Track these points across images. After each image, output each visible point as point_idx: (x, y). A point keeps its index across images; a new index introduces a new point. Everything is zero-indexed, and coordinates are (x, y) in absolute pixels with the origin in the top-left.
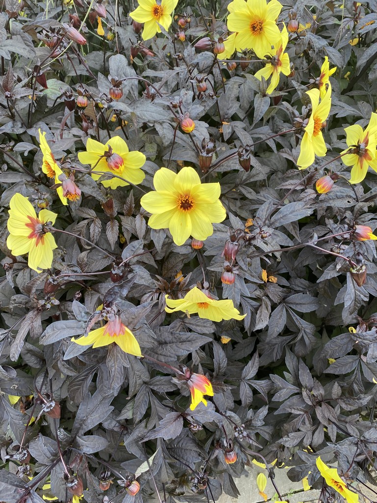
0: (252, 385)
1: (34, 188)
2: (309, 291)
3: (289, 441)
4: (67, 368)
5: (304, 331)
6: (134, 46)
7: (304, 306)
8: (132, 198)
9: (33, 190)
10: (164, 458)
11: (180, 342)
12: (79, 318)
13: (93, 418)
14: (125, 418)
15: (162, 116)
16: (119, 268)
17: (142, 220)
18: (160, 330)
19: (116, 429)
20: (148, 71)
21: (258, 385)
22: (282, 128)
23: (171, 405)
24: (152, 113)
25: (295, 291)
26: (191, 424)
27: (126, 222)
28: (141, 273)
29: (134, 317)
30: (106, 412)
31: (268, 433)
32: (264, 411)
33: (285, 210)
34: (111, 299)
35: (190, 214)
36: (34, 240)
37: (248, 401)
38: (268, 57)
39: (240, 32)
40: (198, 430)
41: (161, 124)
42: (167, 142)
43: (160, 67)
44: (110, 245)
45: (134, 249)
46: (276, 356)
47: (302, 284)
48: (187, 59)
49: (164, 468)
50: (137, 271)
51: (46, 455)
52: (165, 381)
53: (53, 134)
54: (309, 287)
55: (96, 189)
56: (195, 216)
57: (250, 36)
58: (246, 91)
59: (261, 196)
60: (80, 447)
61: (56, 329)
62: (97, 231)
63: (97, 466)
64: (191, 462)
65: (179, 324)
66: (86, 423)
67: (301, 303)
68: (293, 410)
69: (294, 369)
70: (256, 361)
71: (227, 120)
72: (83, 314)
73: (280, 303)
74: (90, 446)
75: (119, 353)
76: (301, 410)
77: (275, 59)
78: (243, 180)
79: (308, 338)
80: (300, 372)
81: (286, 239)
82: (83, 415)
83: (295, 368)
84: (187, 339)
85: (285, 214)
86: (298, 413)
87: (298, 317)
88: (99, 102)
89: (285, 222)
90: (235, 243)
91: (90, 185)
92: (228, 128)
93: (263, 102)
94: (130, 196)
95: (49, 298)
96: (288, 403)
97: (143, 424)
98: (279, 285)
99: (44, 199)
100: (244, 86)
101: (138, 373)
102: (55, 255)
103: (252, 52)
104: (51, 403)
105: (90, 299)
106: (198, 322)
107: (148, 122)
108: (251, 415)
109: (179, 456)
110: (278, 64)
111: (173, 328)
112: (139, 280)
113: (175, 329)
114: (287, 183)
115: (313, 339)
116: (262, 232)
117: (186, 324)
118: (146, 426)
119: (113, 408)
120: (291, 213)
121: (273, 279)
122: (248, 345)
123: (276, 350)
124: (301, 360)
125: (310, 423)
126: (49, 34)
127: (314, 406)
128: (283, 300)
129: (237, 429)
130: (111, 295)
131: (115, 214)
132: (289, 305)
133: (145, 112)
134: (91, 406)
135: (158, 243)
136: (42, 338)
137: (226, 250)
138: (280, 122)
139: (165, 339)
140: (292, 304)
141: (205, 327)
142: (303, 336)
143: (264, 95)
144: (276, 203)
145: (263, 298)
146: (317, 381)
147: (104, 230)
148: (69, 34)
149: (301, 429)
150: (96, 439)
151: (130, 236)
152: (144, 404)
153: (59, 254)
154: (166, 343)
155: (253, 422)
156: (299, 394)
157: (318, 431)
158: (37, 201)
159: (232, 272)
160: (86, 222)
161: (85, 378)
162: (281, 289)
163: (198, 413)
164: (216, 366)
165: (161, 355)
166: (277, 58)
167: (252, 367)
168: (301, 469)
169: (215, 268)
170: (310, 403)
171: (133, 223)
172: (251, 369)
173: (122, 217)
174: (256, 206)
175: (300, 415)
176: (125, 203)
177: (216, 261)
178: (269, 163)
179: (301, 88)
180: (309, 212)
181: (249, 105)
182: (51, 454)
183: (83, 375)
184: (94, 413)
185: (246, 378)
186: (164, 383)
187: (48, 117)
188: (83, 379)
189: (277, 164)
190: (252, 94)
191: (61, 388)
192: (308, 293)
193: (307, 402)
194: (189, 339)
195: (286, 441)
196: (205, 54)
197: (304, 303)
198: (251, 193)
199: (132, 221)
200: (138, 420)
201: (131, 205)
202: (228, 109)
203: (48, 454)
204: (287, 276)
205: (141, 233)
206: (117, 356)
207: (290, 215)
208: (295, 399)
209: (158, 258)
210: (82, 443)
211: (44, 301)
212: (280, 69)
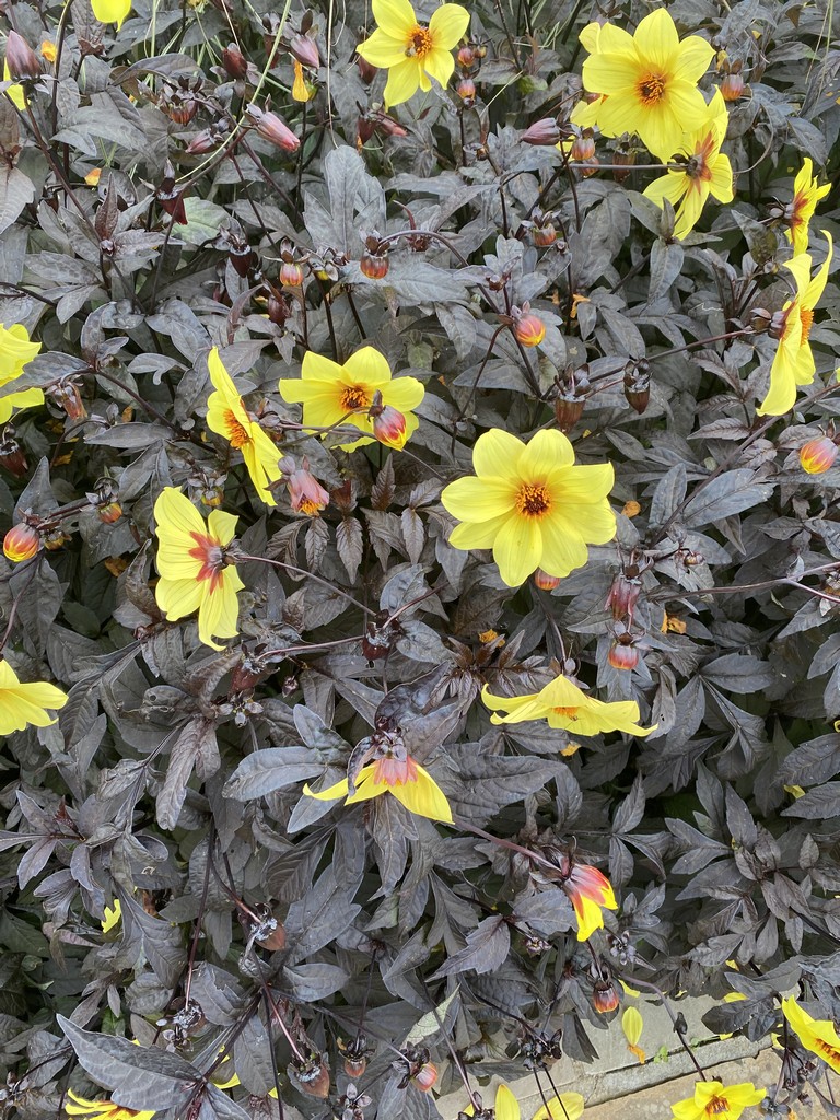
0: (634, 843)
1: (184, 458)
2: (752, 647)
3: (710, 955)
4: (273, 837)
5: (742, 731)
6: (366, 117)
7: (742, 679)
8: (389, 471)
9: (183, 462)
10: (463, 1001)
11: (504, 776)
12: (310, 743)
13: (318, 929)
14: (382, 926)
15: (451, 292)
16: (381, 632)
17: (414, 520)
18: (460, 751)
19: (363, 948)
20: (403, 178)
21: (645, 844)
22: (698, 301)
23: (468, 894)
24: (430, 286)
25: (722, 648)
26: (527, 939)
27: (381, 524)
28: (424, 638)
29: (423, 737)
30: (346, 917)
31: (662, 937)
32: (656, 897)
33: (715, 489)
34: (392, 712)
35: (539, 523)
36: (207, 582)
37: (624, 877)
38: (679, 159)
39: (612, 95)
40: (543, 951)
41: (447, 309)
42: (464, 350)
43: (420, 161)
44: (346, 574)
45: (405, 587)
46: (678, 779)
47: (737, 633)
48: (495, 157)
49: (462, 1021)
50: (415, 634)
51: (221, 1007)
52: (460, 848)
53: (205, 326)
54: (751, 640)
55: (325, 464)
56: (550, 525)
57: (634, 105)
58: (614, 217)
59: (656, 453)
60: (292, 987)
61: (261, 767)
62: (318, 544)
63: (312, 1017)
64: (512, 1004)
65: (497, 737)
66: (305, 940)
67: (736, 673)
68: (717, 892)
69: (714, 805)
70: (639, 794)
71: (583, 290)
72: (317, 733)
73: (692, 675)
74: (314, 984)
75: (396, 812)
76: (734, 892)
77: (696, 164)
78: (614, 416)
79: (749, 744)
80: (728, 813)
81: (718, 551)
82: (298, 925)
83: (717, 804)
84: (518, 768)
85: (714, 497)
86: (728, 897)
87: (729, 704)
88: (320, 268)
89: (717, 516)
90: (634, 581)
91: (312, 455)
92: (590, 312)
93: (667, 258)
94: (385, 468)
95: (240, 701)
96: (704, 876)
97: (419, 937)
98: (691, 639)
99: (214, 487)
100: (608, 203)
101: (426, 845)
102: (241, 603)
103: (639, 143)
104: (269, 923)
105: (314, 691)
106: (536, 730)
107: (422, 305)
108: (631, 905)
109: (487, 994)
110: (701, 175)
111: (487, 746)
112: (421, 653)
113: (490, 748)
114: (713, 425)
115: (759, 746)
116: (685, 553)
117: (511, 736)
118: (425, 941)
119: (358, 907)
120: (728, 495)
121: (676, 625)
122: (615, 757)
123: (678, 769)
124: (729, 786)
125: (752, 918)
126: (178, 93)
127: (759, 880)
128: (700, 668)
129: (615, 942)
130: (392, 703)
131: (354, 504)
132: (710, 679)
133: (413, 283)
134: (313, 906)
135: (453, 570)
136: (231, 784)
137: (613, 595)
138: (686, 282)
139: (473, 770)
140: (716, 675)
141: (549, 739)
142: (739, 742)
143: (670, 241)
144: (691, 469)
145: (661, 668)
146: (764, 830)
147: (333, 542)
148: (263, 128)
149: (734, 930)
150: (323, 971)
151: (388, 552)
152: (420, 897)
153: (250, 601)
154: (474, 778)
155: (636, 919)
156: (731, 856)
157: (765, 929)
158: (200, 492)
159: (632, 646)
160: (295, 526)
161: (306, 853)
162: (696, 647)
163: (539, 915)
164: (560, 811)
165: (464, 802)
166: (699, 162)
167: (633, 808)
168: (735, 1009)
169: (583, 628)
170: (750, 876)
171: (396, 526)
172: (631, 812)
173: (369, 514)
174: (647, 477)
175: (731, 901)
176: (375, 481)
177: (578, 606)
178: (665, 375)
179: (751, 226)
180: (765, 493)
181: (621, 246)
182: (232, 1003)
183: (303, 846)
184: (321, 921)
185: (621, 831)
186: (459, 851)
187: (182, 281)
188: (303, 854)
189: (680, 373)
190: (626, 223)
191: (244, 869)
192: (749, 652)
193: (745, 874)
194: (523, 768)
195: (703, 955)
196: (542, 151)
197: (742, 673)
198: (631, 444)
199: (392, 523)
200: (407, 928)
201: (387, 486)
202: (586, 268)
203: (227, 1005)
204: (705, 618)
205: (414, 546)
206: (392, 818)
207: (726, 501)
208: (719, 868)
209: (448, 599)
210: (296, 979)
211: (229, 706)
212: (707, 188)
